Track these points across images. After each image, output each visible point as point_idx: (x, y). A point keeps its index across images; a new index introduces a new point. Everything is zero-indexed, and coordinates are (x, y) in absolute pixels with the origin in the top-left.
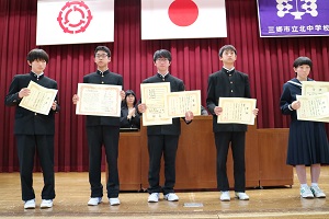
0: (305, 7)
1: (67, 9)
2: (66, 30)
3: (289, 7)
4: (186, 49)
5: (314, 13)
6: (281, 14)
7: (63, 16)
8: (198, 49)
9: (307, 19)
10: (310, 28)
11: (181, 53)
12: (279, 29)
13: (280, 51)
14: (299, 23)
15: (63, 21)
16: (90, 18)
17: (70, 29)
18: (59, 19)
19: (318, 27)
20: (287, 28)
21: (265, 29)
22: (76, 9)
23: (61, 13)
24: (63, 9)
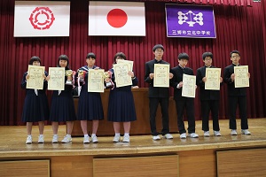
0: (195, 19)
1: (37, 12)
2: (35, 27)
3: (186, 18)
4: (119, 43)
5: (201, 23)
6: (181, 22)
7: (34, 17)
8: (126, 43)
9: (197, 27)
10: (198, 32)
11: (115, 45)
12: (179, 32)
13: (179, 46)
14: (191, 29)
15: (34, 21)
16: (53, 19)
17: (39, 26)
18: (31, 19)
19: (203, 32)
20: (184, 32)
21: (170, 32)
22: (43, 13)
23: (32, 15)
24: (34, 12)
